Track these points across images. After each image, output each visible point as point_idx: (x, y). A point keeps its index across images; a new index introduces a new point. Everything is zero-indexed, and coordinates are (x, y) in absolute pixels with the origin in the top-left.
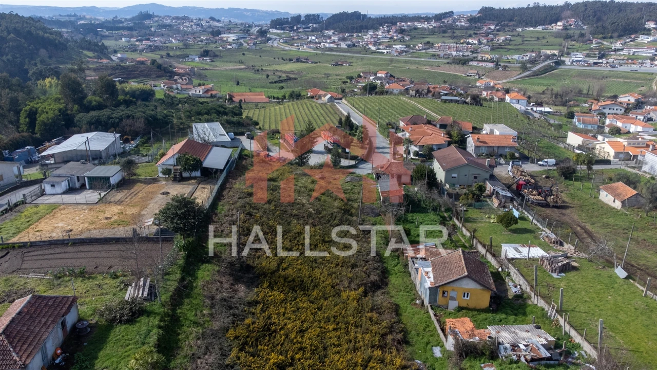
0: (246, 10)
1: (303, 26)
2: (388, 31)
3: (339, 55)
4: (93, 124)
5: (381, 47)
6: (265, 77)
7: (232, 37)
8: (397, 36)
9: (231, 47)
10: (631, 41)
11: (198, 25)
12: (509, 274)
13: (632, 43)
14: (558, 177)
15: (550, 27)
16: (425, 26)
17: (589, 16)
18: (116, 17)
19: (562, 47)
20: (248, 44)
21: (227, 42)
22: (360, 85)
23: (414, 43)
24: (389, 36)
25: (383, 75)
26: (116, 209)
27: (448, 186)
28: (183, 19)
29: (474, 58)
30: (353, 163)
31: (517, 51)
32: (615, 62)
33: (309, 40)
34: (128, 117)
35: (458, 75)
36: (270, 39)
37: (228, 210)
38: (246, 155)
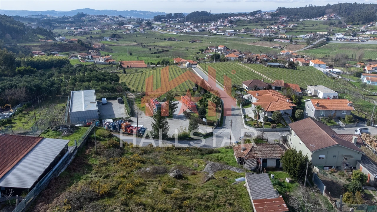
0: (140, 11)
1: (173, 20)
2: (223, 22)
3: (194, 36)
5: (219, 31)
6: (148, 50)
7: (130, 26)
8: (229, 25)
9: (130, 32)
10: (371, 26)
11: (112, 20)
13: (371, 27)
15: (320, 19)
16: (245, 19)
17: (343, 12)
18: (65, 16)
19: (328, 30)
20: (140, 30)
21: (127, 29)
22: (208, 55)
23: (239, 29)
24: (224, 25)
25: (222, 48)
28: (103, 17)
29: (276, 37)
30: (209, 129)
31: (301, 32)
32: (363, 38)
33: (176, 28)
35: (268, 48)
36: (153, 27)
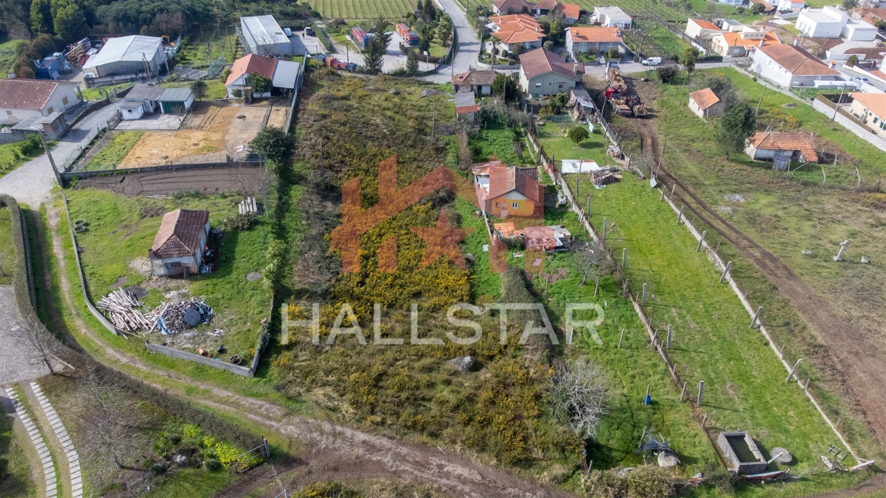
4: (120, 20)
12: (561, 188)
14: (657, 80)
26: (199, 135)
27: (531, 96)
30: (432, 67)
34: (162, 11)
37: (306, 134)
38: (313, 66)
